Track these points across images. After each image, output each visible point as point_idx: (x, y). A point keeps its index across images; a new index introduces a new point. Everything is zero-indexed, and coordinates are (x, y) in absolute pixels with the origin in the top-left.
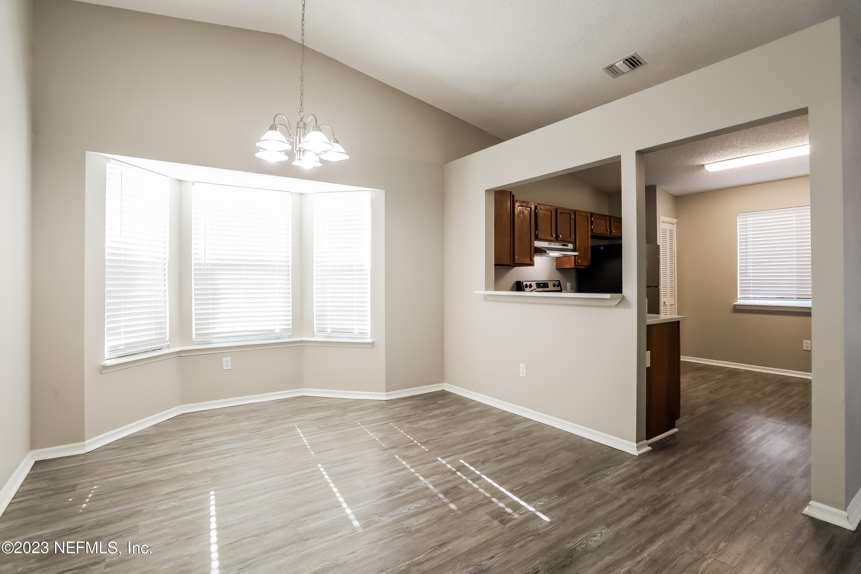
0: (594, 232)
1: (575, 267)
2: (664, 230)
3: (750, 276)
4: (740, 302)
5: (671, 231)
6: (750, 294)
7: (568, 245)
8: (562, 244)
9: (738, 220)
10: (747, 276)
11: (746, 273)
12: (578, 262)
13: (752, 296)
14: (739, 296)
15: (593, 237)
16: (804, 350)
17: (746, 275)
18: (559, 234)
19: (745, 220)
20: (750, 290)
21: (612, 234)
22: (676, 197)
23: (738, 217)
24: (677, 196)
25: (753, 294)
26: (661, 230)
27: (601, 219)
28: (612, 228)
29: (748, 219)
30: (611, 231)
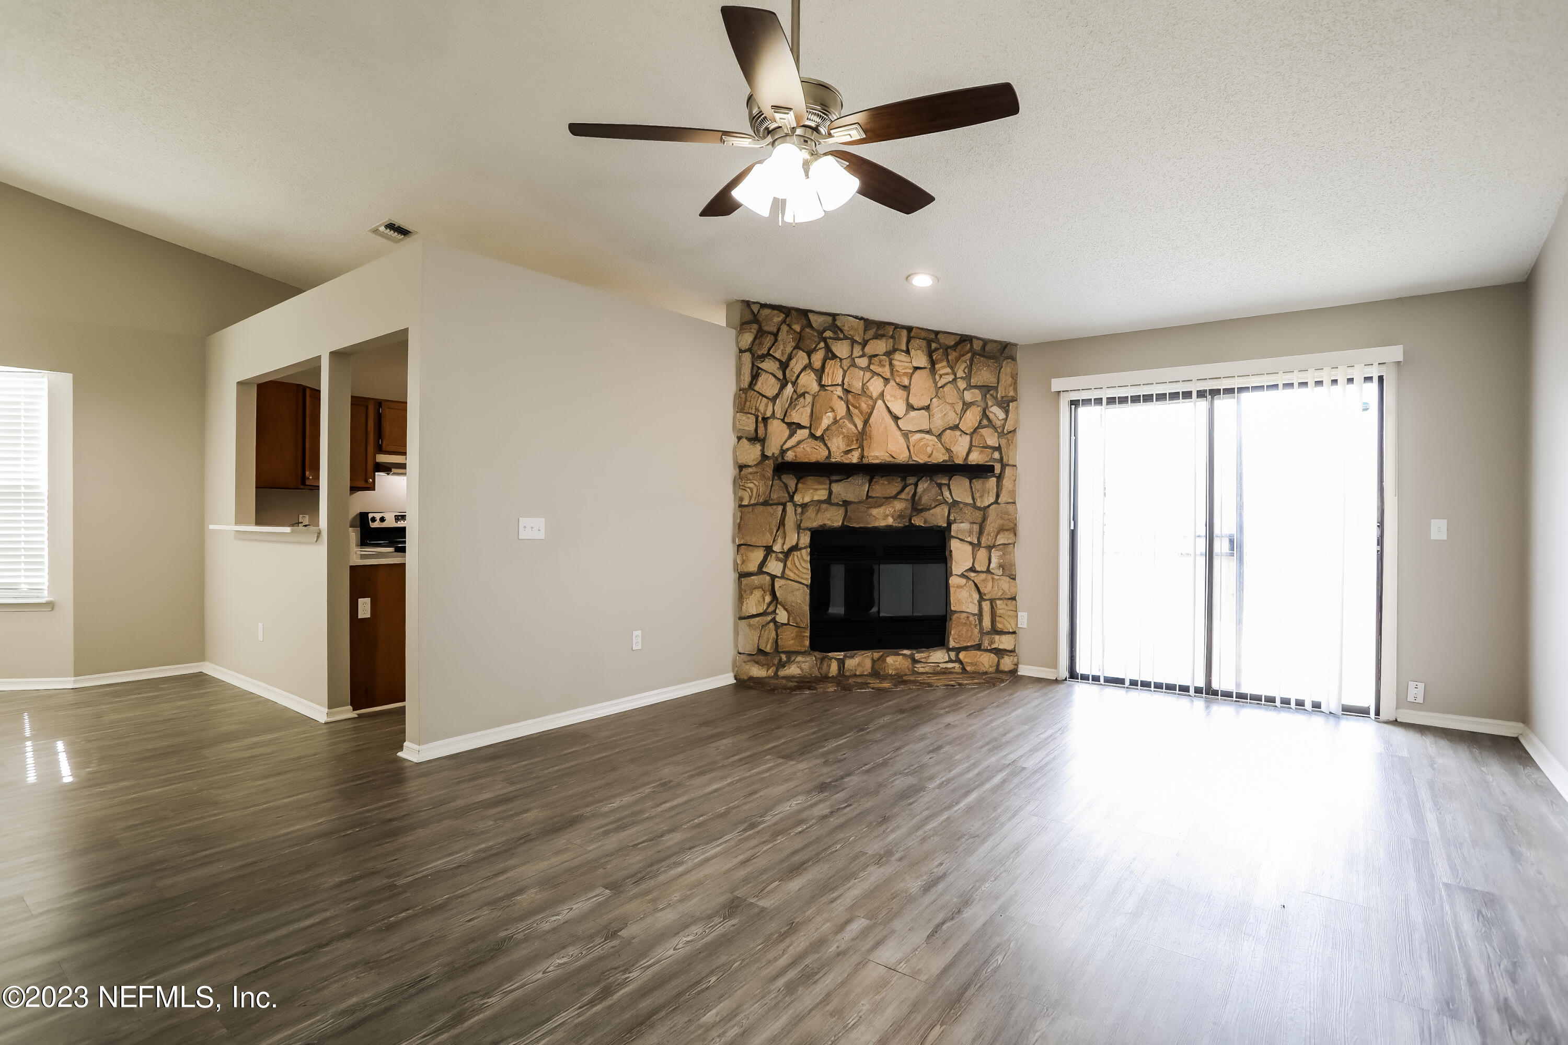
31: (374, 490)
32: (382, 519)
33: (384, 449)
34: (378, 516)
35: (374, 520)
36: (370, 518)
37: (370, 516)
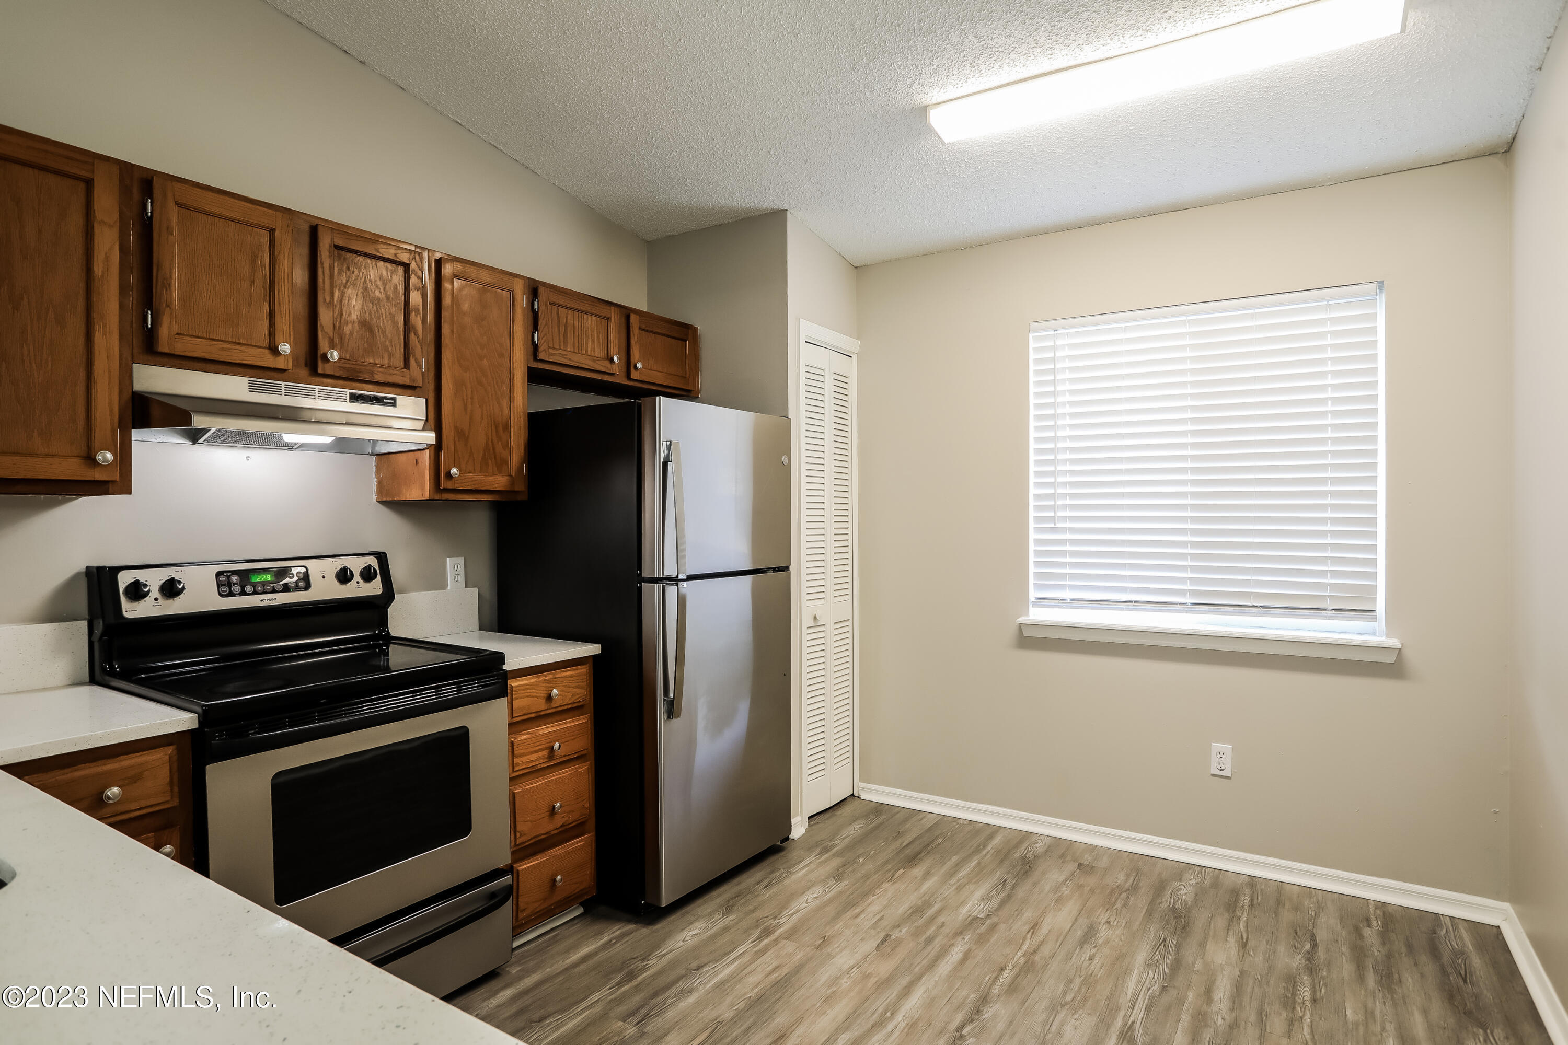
0: (542, 356)
1: (437, 497)
2: (815, 374)
3: (1064, 530)
4: (1037, 615)
5: (841, 381)
6: (1063, 587)
7: (394, 399)
8: (351, 395)
9: (1032, 345)
10: (1055, 530)
11: (1053, 519)
12: (449, 476)
13: (1068, 594)
14: (1033, 594)
15: (536, 377)
16: (1213, 775)
17: (1052, 525)
18: (323, 345)
19: (1052, 344)
20: (1062, 576)
21: (634, 376)
22: (856, 268)
23: (1031, 336)
24: (859, 265)
25: (1072, 587)
26: (803, 369)
27: (582, 312)
28: (636, 353)
29: (1059, 342)
30: (628, 364)
31: (130, 493)
32: (171, 589)
33: (163, 347)
34: (154, 580)
35: (137, 592)
36: (122, 587)
37: (124, 579)
